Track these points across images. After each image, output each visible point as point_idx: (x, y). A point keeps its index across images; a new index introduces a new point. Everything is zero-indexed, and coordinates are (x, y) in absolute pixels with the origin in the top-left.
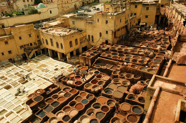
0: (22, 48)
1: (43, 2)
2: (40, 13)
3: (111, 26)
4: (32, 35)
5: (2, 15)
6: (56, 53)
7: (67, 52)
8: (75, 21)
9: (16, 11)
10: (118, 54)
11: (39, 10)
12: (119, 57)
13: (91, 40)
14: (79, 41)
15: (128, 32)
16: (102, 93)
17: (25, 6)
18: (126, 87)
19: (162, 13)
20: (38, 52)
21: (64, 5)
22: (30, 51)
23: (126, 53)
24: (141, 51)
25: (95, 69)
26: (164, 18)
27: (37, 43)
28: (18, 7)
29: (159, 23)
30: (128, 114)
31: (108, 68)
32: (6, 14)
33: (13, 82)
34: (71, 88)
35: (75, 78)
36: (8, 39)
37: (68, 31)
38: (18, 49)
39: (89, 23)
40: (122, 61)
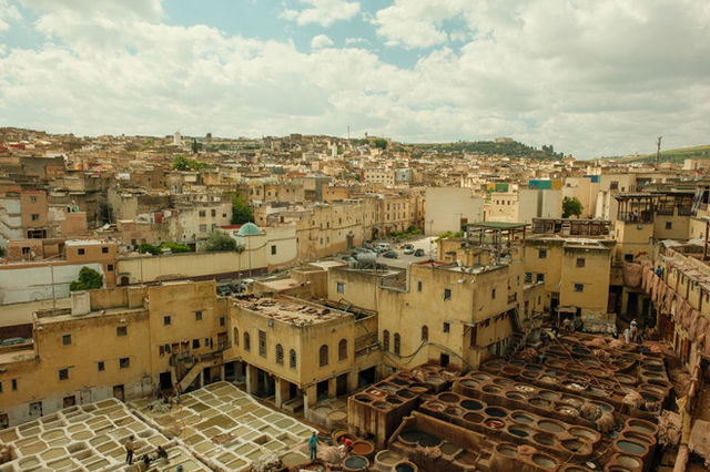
0: (166, 353)
1: (257, 220)
2: (241, 250)
3: (461, 309)
4: (204, 314)
5: (132, 247)
6: (272, 379)
7: (309, 381)
8: (346, 281)
9: (175, 240)
10: (485, 406)
11: (240, 241)
12: (488, 420)
13: (392, 349)
14: (350, 349)
15: (517, 331)
17: (203, 227)
19: (633, 280)
20: (213, 372)
21: (316, 234)
22: (188, 366)
23: (513, 405)
24: (568, 405)
25: (400, 452)
26: (640, 296)
27: (215, 340)
28: (180, 229)
29: (624, 310)
31: (445, 457)
32: (143, 246)
36: (129, 322)
37: (320, 311)
38: (151, 356)
39: (390, 292)
40: (497, 435)
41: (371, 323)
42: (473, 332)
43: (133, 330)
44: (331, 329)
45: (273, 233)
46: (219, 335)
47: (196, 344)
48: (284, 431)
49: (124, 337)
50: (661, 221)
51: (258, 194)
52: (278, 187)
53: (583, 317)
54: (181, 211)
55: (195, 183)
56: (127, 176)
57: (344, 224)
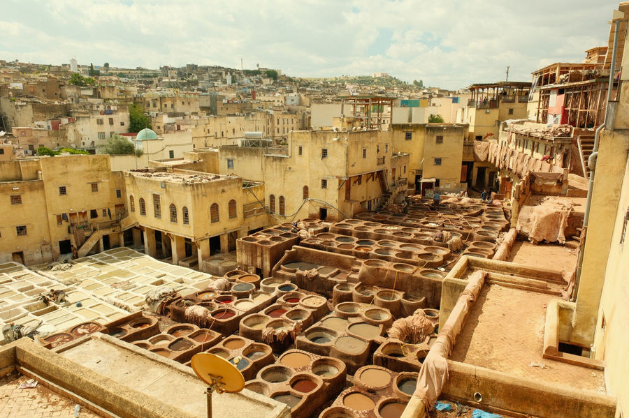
0: (64, 222)
1: (155, 127)
2: (139, 154)
3: (336, 166)
4: (100, 186)
5: (30, 152)
7: (201, 234)
8: (235, 157)
9: (74, 146)
10: (357, 239)
11: (138, 147)
12: (358, 247)
13: (277, 211)
14: (239, 210)
15: (386, 193)
16: (298, 341)
17: (102, 135)
18: (377, 325)
19: (481, 156)
20: (112, 241)
21: (212, 141)
23: (379, 237)
24: (426, 235)
25: (283, 277)
26: (487, 170)
27: (113, 211)
28: (79, 137)
29: (474, 183)
30: (384, 399)
31: (321, 275)
32: (40, 150)
33: (5, 309)
34: (196, 328)
35: (213, 302)
37: (210, 178)
38: (48, 224)
39: (275, 159)
40: (366, 256)
41: (260, 192)
42: (347, 185)
43: (27, 198)
44: (220, 189)
45: (170, 139)
46: (117, 206)
47: (94, 214)
49: (19, 205)
50: (504, 107)
51: (155, 106)
52: (173, 99)
53: (441, 187)
54: (78, 118)
55: (91, 97)
56: (19, 86)
57: (238, 134)
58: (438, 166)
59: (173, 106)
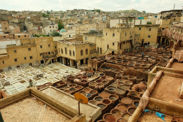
0: (42, 55)
1: (65, 28)
3: (117, 39)
5: (33, 36)
6: (69, 60)
7: (78, 59)
9: (44, 34)
10: (123, 61)
11: (61, 33)
12: (123, 63)
13: (100, 52)
14: (89, 52)
15: (132, 46)
16: (105, 90)
17: (51, 31)
18: (128, 86)
19: (164, 34)
20: (54, 61)
21: (81, 32)
22: (48, 58)
23: (130, 60)
25: (101, 71)
26: (165, 39)
27: (54, 52)
28: (45, 32)
30: (130, 107)
31: (112, 71)
32: (35, 35)
33: (28, 78)
34: (77, 85)
35: (81, 78)
38: (38, 56)
39: (99, 37)
40: (126, 66)
41: (94, 46)
42: (120, 44)
43: (32, 49)
44: (83, 46)
45: (69, 31)
46: (55, 51)
47: (49, 53)
48: (72, 71)
49: (30, 51)
50: (172, 18)
51: (65, 22)
52: (70, 20)
53: (150, 45)
54: (45, 26)
55: (48, 20)
56: (29, 18)
57: (88, 30)
58: (149, 38)
59: (70, 22)
